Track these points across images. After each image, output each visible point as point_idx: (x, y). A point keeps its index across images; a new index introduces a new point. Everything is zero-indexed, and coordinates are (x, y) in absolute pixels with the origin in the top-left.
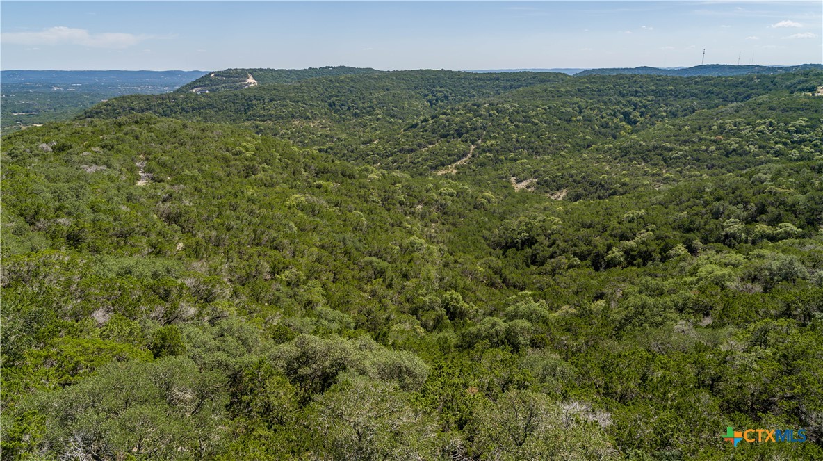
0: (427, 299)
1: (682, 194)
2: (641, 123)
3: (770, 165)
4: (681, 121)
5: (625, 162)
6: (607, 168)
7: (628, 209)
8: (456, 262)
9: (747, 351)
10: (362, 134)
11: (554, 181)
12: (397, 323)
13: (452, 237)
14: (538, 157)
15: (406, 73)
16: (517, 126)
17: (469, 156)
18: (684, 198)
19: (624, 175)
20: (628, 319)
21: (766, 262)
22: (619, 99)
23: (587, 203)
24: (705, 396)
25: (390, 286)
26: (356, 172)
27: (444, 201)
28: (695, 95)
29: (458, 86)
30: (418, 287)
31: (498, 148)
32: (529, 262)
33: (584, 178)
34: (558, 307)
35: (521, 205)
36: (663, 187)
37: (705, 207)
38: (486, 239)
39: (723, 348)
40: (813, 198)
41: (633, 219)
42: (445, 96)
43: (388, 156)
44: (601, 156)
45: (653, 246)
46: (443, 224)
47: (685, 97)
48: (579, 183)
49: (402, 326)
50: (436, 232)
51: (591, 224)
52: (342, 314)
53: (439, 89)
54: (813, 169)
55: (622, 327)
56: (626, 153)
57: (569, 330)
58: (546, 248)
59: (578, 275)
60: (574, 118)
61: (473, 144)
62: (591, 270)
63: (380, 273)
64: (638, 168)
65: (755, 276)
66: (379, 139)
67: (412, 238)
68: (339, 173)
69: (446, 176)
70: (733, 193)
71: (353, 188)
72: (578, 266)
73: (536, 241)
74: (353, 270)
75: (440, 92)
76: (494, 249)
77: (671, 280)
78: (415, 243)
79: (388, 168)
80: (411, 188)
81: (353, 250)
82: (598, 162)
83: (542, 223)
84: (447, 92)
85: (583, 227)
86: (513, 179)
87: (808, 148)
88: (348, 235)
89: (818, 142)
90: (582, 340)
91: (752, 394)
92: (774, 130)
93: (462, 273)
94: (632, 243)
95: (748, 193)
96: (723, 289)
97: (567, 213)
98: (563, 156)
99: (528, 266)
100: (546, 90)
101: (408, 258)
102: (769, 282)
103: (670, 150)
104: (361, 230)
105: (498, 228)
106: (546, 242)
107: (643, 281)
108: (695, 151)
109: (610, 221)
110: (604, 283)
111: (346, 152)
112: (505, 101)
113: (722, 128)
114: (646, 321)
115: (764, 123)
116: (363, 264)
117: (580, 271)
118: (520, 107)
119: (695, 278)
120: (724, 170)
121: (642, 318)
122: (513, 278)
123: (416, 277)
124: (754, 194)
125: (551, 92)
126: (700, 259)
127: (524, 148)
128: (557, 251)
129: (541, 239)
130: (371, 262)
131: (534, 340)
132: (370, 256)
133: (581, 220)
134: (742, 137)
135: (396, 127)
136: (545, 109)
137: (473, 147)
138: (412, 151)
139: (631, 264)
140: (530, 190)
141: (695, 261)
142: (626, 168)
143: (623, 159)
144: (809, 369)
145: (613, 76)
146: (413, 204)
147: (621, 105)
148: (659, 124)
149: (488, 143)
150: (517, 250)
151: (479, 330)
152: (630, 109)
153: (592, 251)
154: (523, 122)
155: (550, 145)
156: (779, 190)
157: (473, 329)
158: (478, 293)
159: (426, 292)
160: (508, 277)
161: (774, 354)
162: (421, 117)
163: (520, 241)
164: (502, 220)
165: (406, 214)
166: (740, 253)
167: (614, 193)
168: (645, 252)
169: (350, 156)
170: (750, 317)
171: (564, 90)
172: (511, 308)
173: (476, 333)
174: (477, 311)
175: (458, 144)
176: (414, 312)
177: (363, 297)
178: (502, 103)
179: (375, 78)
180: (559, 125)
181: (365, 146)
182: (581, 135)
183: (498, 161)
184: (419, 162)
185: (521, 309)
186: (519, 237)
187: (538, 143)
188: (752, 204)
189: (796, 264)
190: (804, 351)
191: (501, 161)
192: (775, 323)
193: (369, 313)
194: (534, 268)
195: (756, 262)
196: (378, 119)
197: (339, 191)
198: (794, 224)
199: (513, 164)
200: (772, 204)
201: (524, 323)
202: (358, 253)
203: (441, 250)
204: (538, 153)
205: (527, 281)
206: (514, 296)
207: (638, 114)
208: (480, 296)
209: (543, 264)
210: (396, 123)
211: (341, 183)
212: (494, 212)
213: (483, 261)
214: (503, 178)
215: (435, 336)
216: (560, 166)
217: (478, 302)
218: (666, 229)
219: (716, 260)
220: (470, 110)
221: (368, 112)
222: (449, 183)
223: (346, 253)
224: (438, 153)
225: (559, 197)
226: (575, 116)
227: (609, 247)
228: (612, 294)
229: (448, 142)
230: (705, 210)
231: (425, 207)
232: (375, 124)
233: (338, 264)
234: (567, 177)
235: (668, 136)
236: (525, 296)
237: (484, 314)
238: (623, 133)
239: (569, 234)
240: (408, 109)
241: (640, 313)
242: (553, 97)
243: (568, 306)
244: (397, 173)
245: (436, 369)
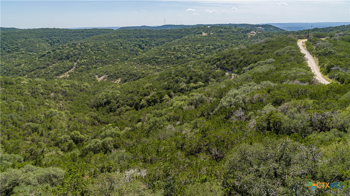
0: (62, 137)
1: (164, 75)
2: (146, 49)
3: (191, 61)
4: (160, 47)
5: (142, 65)
6: (136, 68)
7: (146, 83)
8: (75, 117)
9: (192, 131)
10: (14, 61)
11: (115, 75)
12: (48, 152)
13: (71, 106)
14: (106, 66)
15: (34, 30)
16: (95, 53)
17: (74, 68)
18: (165, 77)
19: (142, 70)
20: (151, 128)
21: (195, 97)
22: (136, 39)
23: (130, 83)
24: (179, 152)
25: (42, 135)
26: (13, 81)
27: (65, 90)
28: (163, 37)
29: (63, 36)
30: (57, 132)
31: (88, 63)
32: (109, 111)
33: (127, 73)
34: (123, 129)
35: (102, 87)
36: (157, 73)
37: (173, 79)
38: (88, 104)
39: (184, 132)
40: (206, 72)
41: (148, 87)
42: (58, 40)
43: (31, 71)
44: (132, 63)
45: (157, 97)
46: (66, 101)
47: (160, 38)
48: (125, 75)
49: (51, 153)
50: (63, 105)
51: (132, 91)
52: (14, 155)
53: (54, 37)
54: (205, 62)
55: (149, 132)
56: (142, 61)
57: (129, 137)
58: (115, 104)
59: (130, 114)
60: (119, 48)
61: (75, 62)
62: (135, 110)
63: (35, 130)
64: (147, 67)
65: (192, 103)
66: (25, 63)
67: (50, 110)
68: (3, 83)
69: (64, 78)
70: (181, 73)
71: (13, 89)
72: (129, 110)
73: (111, 102)
74: (19, 131)
75: (55, 39)
76: (93, 108)
77: (164, 109)
78: (53, 112)
79: (32, 77)
80: (46, 86)
81: (17, 121)
82: (131, 66)
83: (112, 94)
84: (58, 38)
85: (129, 93)
86: (97, 76)
87: (203, 54)
88: (14, 114)
89: (205, 52)
90: (134, 140)
91: (195, 147)
92: (191, 49)
93: (79, 122)
94: (149, 97)
95: (186, 73)
96: (182, 110)
97: (122, 88)
98: (117, 64)
99: (109, 113)
100: (105, 37)
101: (49, 120)
102: (196, 104)
103: (158, 58)
104: (21, 110)
105: (93, 99)
106: (115, 102)
107: (154, 112)
108: (167, 58)
109: (139, 89)
110: (140, 115)
111: (6, 71)
112: (88, 42)
113: (174, 49)
114: (157, 128)
115: (188, 46)
116: (25, 127)
117: (130, 112)
118: (95, 44)
119: (172, 107)
120: (177, 65)
121: (156, 126)
122: (103, 120)
123: (55, 128)
124: (188, 73)
125: (108, 37)
126: (173, 100)
127: (99, 62)
128: (120, 105)
129: (113, 100)
130: (29, 125)
131: (115, 145)
132: (28, 122)
133: (128, 90)
134: (181, 52)
135: (33, 57)
136: (106, 45)
137: (75, 63)
138: (44, 68)
139: (150, 105)
140: (105, 80)
141: (172, 100)
142: (143, 67)
143: (141, 63)
144: (210, 134)
145: (133, 30)
146: (49, 93)
147: (137, 42)
148: (152, 48)
149: (83, 61)
150: (103, 107)
151: (90, 146)
152: (141, 43)
153: (134, 102)
154: (98, 51)
155: (111, 60)
156: (195, 70)
157: (87, 146)
158: (88, 130)
159: (61, 134)
160: (101, 119)
161: (199, 131)
162: (47, 51)
163: (103, 103)
164: (94, 95)
165: (45, 99)
166: (186, 95)
167: (140, 78)
168: (154, 100)
169: (9, 73)
170: (191, 118)
171: (113, 36)
172: (103, 133)
173: (88, 148)
174: (88, 137)
175: (68, 63)
176: (57, 145)
177: (27, 143)
178: (86, 43)
179: (17, 33)
180: (113, 51)
181: (17, 67)
182: (123, 55)
183: (89, 69)
184: (49, 73)
185: (107, 133)
186: (103, 101)
187: (105, 60)
188: (188, 76)
189: (203, 96)
190: (208, 128)
191: (90, 68)
192: (199, 119)
193: (32, 150)
194: (111, 113)
195: (191, 98)
196: (22, 54)
197: (4, 92)
198: (201, 82)
199: (96, 69)
200: (194, 76)
201: (110, 139)
202: (21, 122)
203: (66, 113)
204: (106, 64)
205: (109, 120)
206: (104, 128)
207: (144, 45)
208: (89, 130)
209: (115, 111)
210: (33, 55)
211: (5, 88)
212: (90, 92)
213: (88, 114)
214: (92, 76)
215: (69, 154)
216: (116, 69)
217: (88, 133)
218: (160, 90)
219: (179, 99)
220: (71, 47)
221: (16, 50)
222: (66, 81)
223: (13, 123)
224: (58, 67)
225: (118, 82)
226: (120, 47)
227: (141, 100)
228: (144, 119)
229: (63, 62)
230: (173, 80)
231: (56, 94)
232: (22, 56)
233: (9, 129)
234: (120, 73)
235: (156, 53)
236: (109, 127)
237: (92, 138)
238: (140, 53)
239: (124, 97)
240: (39, 47)
241: (155, 125)
242: (109, 39)
243: (127, 127)
244: (38, 79)
245: (68, 171)
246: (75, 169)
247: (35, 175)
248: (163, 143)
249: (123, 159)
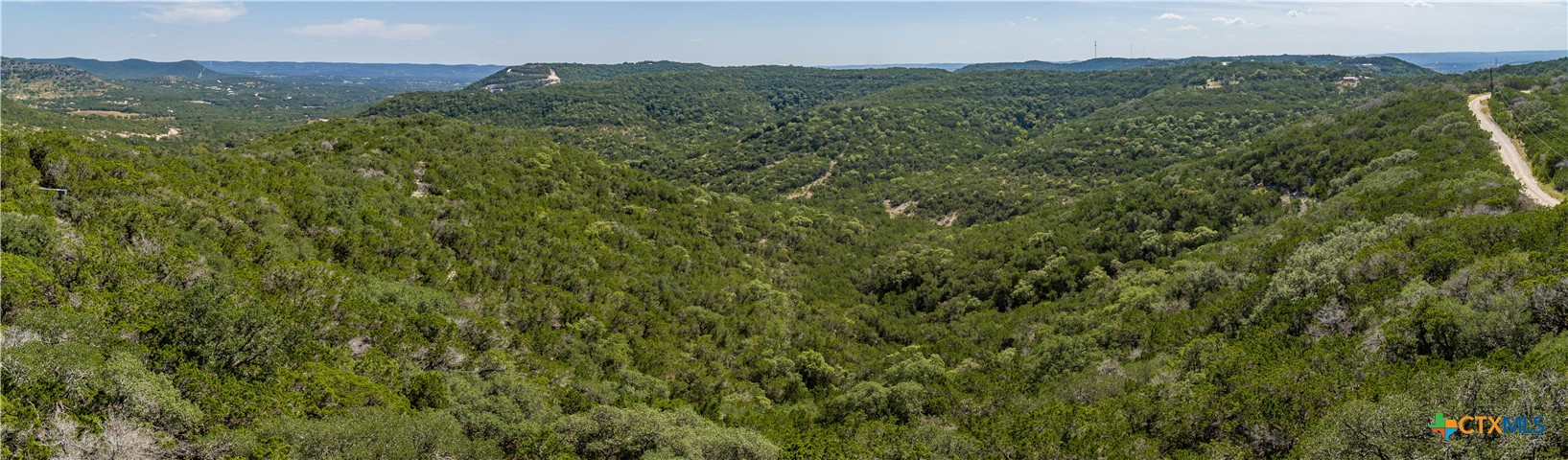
0: (774, 361)
1: (1091, 207)
2: (1038, 127)
3: (1176, 165)
4: (1080, 122)
5: (1024, 173)
6: (1004, 182)
7: (1033, 231)
8: (814, 312)
9: (1181, 378)
10: (687, 145)
11: (941, 203)
12: (731, 393)
13: (808, 280)
14: (918, 173)
15: (744, 69)
16: (888, 135)
17: (828, 174)
18: (1094, 211)
19: (1025, 190)
20: (1044, 367)
21: (1188, 274)
22: (1010, 98)
23: (983, 227)
24: (1141, 442)
25: (722, 344)
26: (678, 194)
27: (796, 234)
28: (1092, 92)
29: (811, 85)
30: (762, 346)
31: (866, 163)
32: (914, 307)
33: (977, 196)
34: (957, 362)
35: (900, 235)
36: (1071, 201)
37: (1118, 219)
38: (854, 282)
39: (1155, 382)
40: (1221, 196)
41: (1040, 242)
42: (795, 98)
43: (721, 174)
44: (995, 168)
45: (1067, 273)
46: (796, 263)
47: (1081, 95)
48: (971, 203)
49: (738, 397)
50: (786, 274)
51: (990, 254)
52: (653, 379)
53: (786, 89)
54: (1216, 165)
55: (1038, 378)
56: (1025, 163)
57: (970, 391)
58: (935, 288)
59: (979, 321)
60: (959, 123)
61: (833, 158)
62: (995, 311)
63: (708, 327)
64: (1039, 180)
65: (1180, 291)
66: (710, 152)
67: (753, 282)
68: (656, 195)
69: (798, 201)
70: (1145, 200)
71: (673, 215)
72: (978, 309)
73: (922, 281)
74: (670, 322)
75: (789, 93)
76: (867, 294)
77: (1091, 312)
78: (758, 289)
79: (721, 190)
80: (751, 217)
81: (672, 297)
82: (992, 176)
83: (928, 257)
84: (797, 93)
85: (980, 258)
86: (887, 203)
87: (1209, 143)
88: (666, 277)
89: (1217, 136)
90: (988, 401)
91: (1193, 426)
92: (1175, 127)
93: (823, 327)
94: (1042, 273)
95: (1160, 199)
96: (1149, 312)
97: (959, 242)
98: (949, 171)
99: (913, 313)
100: (922, 90)
101: (747, 308)
102: (1194, 295)
103: (1073, 156)
104: (684, 271)
105: (871, 267)
106: (935, 281)
107: (1058, 318)
108: (1100, 155)
109: (1013, 247)
110: (1011, 326)
111: (665, 168)
112: (873, 104)
113: (1124, 127)
114: (1066, 366)
115: (1165, 120)
116: (685, 315)
117: (980, 314)
118: (892, 111)
119: (1116, 306)
120: (1133, 175)
121: (1062, 362)
122: (894, 330)
123: (759, 333)
124: (1166, 200)
125: (928, 91)
126: (1120, 282)
127: (899, 162)
128: (951, 291)
129: (928, 277)
130: (696, 313)
131: (928, 406)
132: (695, 304)
133: (977, 250)
134: (1145, 137)
135: (731, 137)
136: (923, 113)
137: (833, 163)
138: (753, 168)
139: (1043, 298)
140: (909, 215)
141: (1116, 284)
142: (1026, 181)
143: (1021, 170)
145: (1001, 72)
146: (754, 237)
147: (1013, 106)
148: (1057, 126)
149: (853, 157)
150: (898, 293)
151: (850, 399)
152: (1023, 110)
153: (994, 287)
154: (897, 130)
155: (932, 157)
156: (1189, 191)
157: (842, 398)
158: (846, 352)
159: (773, 352)
160: (887, 328)
161: (1208, 376)
162: (764, 125)
163: (900, 282)
164: (875, 256)
165: (744, 251)
166: (1161, 268)
167: (1015, 213)
168: (1059, 281)
169: (672, 174)
170: (1180, 339)
171: (944, 90)
172: (894, 368)
173: (845, 403)
174: (846, 375)
175: (814, 160)
176: (757, 378)
177: (684, 358)
178: (869, 107)
179: (705, 76)
180: (941, 132)
181: (691, 161)
182: (970, 143)
183: (866, 180)
184: (762, 183)
185: (907, 369)
186: (898, 276)
187: (916, 155)
188: (1166, 211)
189: (1217, 270)
191: (870, 179)
192: (1204, 341)
193: (691, 379)
194: (921, 315)
195: (1178, 275)
196: (708, 127)
197: (655, 218)
198: (1209, 227)
199: (886, 183)
200: (1185, 208)
201: (914, 386)
202: (679, 301)
203: (793, 297)
204: (917, 168)
205: (914, 333)
206: (897, 353)
207: (1033, 116)
208: (850, 355)
209: (932, 308)
210: (731, 132)
211: (659, 208)
212: (864, 246)
213: (851, 310)
214: (874, 201)
215: (787, 409)
216: (947, 183)
217: (847, 363)
218: (1079, 251)
219: (1138, 280)
220: (828, 116)
221: (696, 117)
222: (803, 209)
223: (663, 300)
224: (787, 170)
225: (948, 222)
226: (961, 121)
227: (1015, 281)
228: (1023, 339)
229: (801, 157)
230: (1119, 223)
231: (771, 241)
232: (705, 133)
233: (651, 314)
234: (956, 196)
235: (1069, 141)
236: (911, 353)
237: (856, 378)
238: (1018, 139)
239: (963, 269)
240: (747, 114)
241: (1058, 358)
242: (931, 97)
243: (971, 359)
244: (733, 197)
245: (789, 450)
246: (810, 448)
247: (699, 438)
248: (1084, 413)
249: (948, 452)
